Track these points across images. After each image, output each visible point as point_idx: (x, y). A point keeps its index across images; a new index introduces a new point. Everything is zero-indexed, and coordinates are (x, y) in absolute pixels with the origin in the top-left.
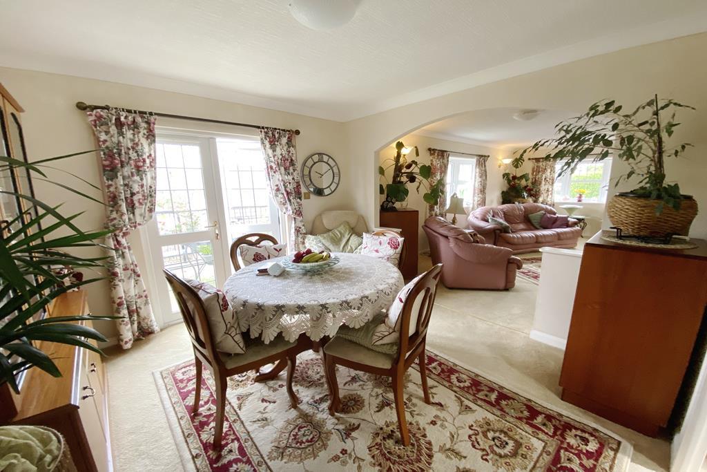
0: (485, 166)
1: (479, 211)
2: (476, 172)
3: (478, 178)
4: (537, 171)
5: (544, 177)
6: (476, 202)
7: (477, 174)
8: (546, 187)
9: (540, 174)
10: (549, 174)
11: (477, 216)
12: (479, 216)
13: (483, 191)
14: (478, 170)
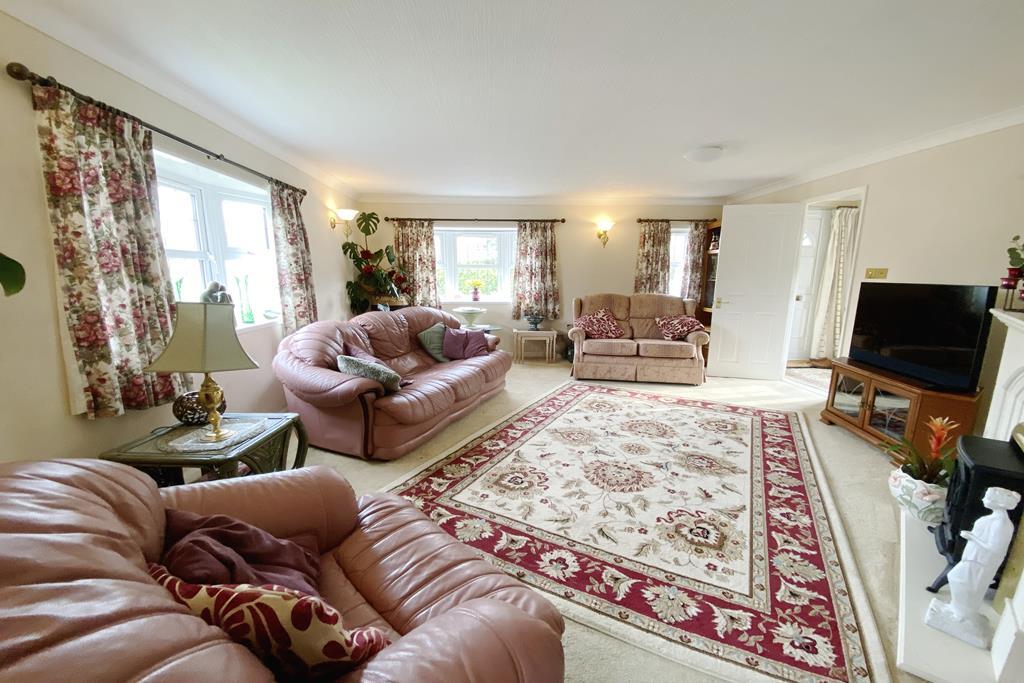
0: (299, 215)
1: (303, 339)
2: (276, 228)
3: (284, 243)
4: (403, 243)
5: (417, 257)
6: (291, 311)
7: (281, 233)
8: (425, 275)
9: (411, 249)
10: (425, 251)
11: (302, 354)
12: (309, 355)
13: (304, 279)
14: (280, 221)
